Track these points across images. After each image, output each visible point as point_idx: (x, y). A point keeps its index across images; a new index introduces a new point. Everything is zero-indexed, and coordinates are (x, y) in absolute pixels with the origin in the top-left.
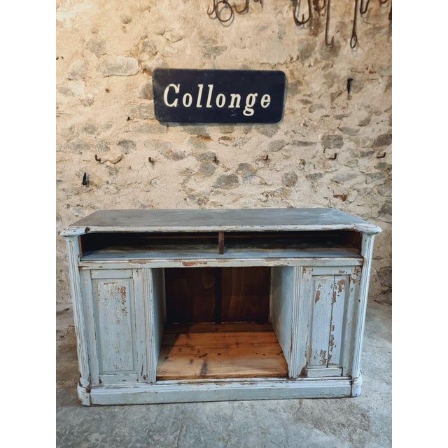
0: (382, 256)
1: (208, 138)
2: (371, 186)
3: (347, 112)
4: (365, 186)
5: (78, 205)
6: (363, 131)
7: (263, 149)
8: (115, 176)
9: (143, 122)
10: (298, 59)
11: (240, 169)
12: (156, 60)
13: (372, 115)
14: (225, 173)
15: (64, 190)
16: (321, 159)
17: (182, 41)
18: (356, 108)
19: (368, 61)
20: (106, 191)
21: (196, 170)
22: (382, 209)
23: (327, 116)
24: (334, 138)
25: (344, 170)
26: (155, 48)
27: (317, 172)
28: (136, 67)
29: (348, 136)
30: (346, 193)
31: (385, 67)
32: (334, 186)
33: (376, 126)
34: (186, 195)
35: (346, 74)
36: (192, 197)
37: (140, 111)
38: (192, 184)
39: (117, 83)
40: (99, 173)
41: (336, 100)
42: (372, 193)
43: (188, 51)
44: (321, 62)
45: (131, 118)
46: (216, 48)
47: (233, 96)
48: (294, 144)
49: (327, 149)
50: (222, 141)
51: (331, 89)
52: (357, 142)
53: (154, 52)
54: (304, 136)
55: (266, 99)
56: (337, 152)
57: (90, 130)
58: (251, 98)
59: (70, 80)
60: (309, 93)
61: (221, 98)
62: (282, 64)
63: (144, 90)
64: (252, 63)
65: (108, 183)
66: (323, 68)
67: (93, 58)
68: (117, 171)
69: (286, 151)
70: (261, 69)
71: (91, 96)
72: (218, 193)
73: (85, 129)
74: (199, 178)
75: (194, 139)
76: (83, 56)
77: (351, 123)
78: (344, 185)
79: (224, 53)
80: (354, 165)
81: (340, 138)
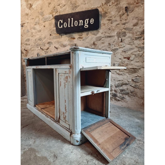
1: (74, 38)
3: (127, 21)
4: (138, 52)
6: (135, 28)
7: (93, 40)
9: (54, 35)
10: (105, 4)
12: (57, 14)
13: (139, 21)
16: (117, 42)
17: (65, 6)
18: (131, 19)
23: (118, 24)
25: (128, 47)
26: (57, 10)
27: (116, 48)
28: (52, 17)
29: (128, 31)
30: (129, 56)
32: (124, 54)
33: (141, 25)
37: (53, 32)
39: (47, 23)
40: (42, 53)
41: (122, 17)
43: (67, 9)
44: (115, 3)
45: (51, 34)
46: (76, 6)
47: (80, 21)
48: (105, 37)
49: (119, 38)
50: (79, 39)
51: (120, 13)
52: (133, 34)
54: (109, 34)
55: (92, 20)
58: (87, 21)
59: (35, 25)
60: (110, 16)
61: (76, 22)
62: (99, 7)
63: (54, 25)
66: (116, 5)
67: (41, 17)
68: (47, 52)
69: (103, 40)
71: (40, 29)
73: (39, 40)
75: (70, 39)
76: (38, 17)
77: (130, 25)
78: (128, 53)
79: (78, 8)
80: (132, 43)
81: (125, 33)
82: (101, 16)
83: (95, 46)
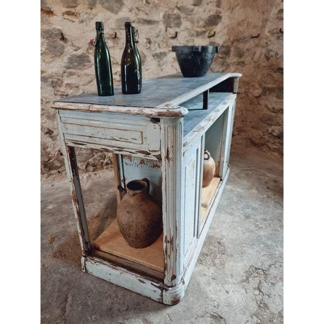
1: (50, 13)
6: (197, 11)
11: (90, 48)
14: (75, 53)
16: (164, 38)
24: (174, 17)
49: (168, 28)
50: (66, 16)
56: (177, 31)
72: (71, 74)
77: (187, 2)
81: (179, 17)
83: (115, 42)
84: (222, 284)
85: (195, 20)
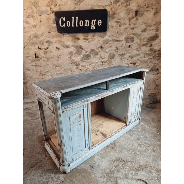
0: (151, 89)
1: (78, 39)
2: (147, 59)
3: (136, 26)
4: (144, 59)
5: (35, 65)
6: (143, 34)
7: (100, 43)
8: (46, 54)
9: (54, 33)
10: (114, 3)
11: (91, 52)
12: (57, 8)
13: (147, 27)
14: (85, 53)
15: (30, 59)
16: (125, 47)
18: (140, 24)
19: (146, 2)
20: (44, 60)
21: (75, 52)
22: (151, 69)
23: (127, 28)
24: (130, 38)
25: (135, 52)
26: (56, 3)
27: (123, 53)
28: (50, 11)
29: (136, 37)
30: (135, 62)
31: (154, 4)
32: (130, 59)
33: (149, 32)
34: (71, 62)
35: (136, 8)
36: (74, 63)
37: (53, 29)
38: (73, 58)
39: (44, 18)
40: (41, 53)
41: (131, 21)
42: (147, 62)
43: (69, 3)
44: (124, 3)
45: (50, 32)
46: (80, 1)
47: (86, 21)
48: (113, 41)
49: (127, 43)
50: (84, 40)
51: (129, 16)
52: (141, 39)
53: (56, 4)
54: (117, 37)
55: (100, 21)
56: (131, 44)
57: (36, 37)
58: (93, 22)
59: (28, 18)
60: (119, 18)
61: (81, 22)
62: (107, 6)
63: (53, 20)
64: (94, 6)
65: (44, 57)
66: (126, 6)
68: (47, 53)
69: (110, 44)
70: (99, 8)
71: (35, 24)
72: (83, 61)
73: (35, 37)
74: (76, 55)
75: (73, 39)
76: (31, 8)
77: (138, 31)
78: (135, 59)
79: (83, 3)
80: (139, 50)
81: (133, 38)
82: (110, 16)
83: (101, 49)
84: (103, 158)
85: (142, 38)
